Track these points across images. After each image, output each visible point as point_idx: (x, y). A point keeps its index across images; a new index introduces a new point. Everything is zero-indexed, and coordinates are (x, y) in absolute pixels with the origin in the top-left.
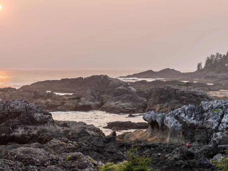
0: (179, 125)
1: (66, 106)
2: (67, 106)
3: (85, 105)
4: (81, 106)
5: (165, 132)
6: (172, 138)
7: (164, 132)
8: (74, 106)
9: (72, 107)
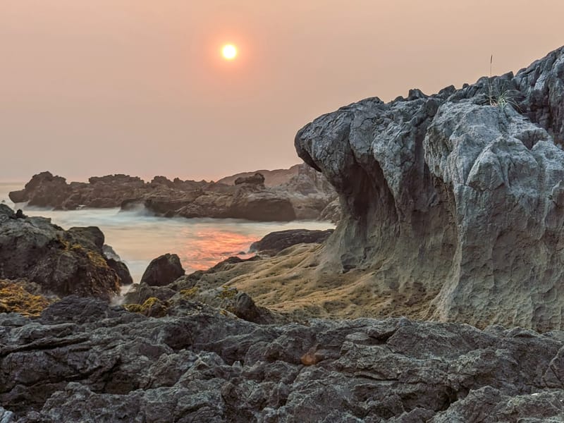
0: (550, 155)
1: (203, 204)
2: (207, 205)
3: (268, 198)
4: (252, 202)
5: (441, 237)
6: (479, 281)
7: (425, 235)
8: (229, 204)
9: (221, 207)
